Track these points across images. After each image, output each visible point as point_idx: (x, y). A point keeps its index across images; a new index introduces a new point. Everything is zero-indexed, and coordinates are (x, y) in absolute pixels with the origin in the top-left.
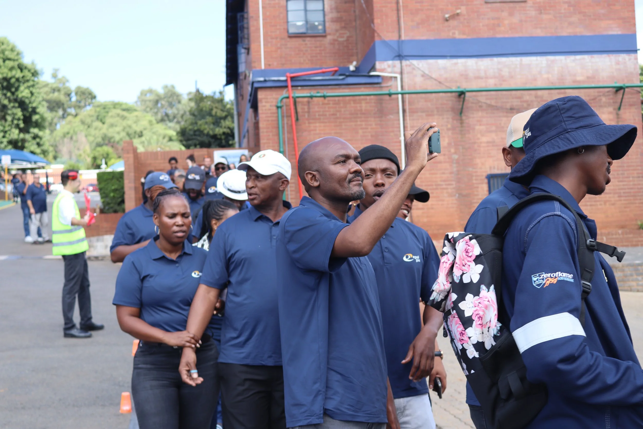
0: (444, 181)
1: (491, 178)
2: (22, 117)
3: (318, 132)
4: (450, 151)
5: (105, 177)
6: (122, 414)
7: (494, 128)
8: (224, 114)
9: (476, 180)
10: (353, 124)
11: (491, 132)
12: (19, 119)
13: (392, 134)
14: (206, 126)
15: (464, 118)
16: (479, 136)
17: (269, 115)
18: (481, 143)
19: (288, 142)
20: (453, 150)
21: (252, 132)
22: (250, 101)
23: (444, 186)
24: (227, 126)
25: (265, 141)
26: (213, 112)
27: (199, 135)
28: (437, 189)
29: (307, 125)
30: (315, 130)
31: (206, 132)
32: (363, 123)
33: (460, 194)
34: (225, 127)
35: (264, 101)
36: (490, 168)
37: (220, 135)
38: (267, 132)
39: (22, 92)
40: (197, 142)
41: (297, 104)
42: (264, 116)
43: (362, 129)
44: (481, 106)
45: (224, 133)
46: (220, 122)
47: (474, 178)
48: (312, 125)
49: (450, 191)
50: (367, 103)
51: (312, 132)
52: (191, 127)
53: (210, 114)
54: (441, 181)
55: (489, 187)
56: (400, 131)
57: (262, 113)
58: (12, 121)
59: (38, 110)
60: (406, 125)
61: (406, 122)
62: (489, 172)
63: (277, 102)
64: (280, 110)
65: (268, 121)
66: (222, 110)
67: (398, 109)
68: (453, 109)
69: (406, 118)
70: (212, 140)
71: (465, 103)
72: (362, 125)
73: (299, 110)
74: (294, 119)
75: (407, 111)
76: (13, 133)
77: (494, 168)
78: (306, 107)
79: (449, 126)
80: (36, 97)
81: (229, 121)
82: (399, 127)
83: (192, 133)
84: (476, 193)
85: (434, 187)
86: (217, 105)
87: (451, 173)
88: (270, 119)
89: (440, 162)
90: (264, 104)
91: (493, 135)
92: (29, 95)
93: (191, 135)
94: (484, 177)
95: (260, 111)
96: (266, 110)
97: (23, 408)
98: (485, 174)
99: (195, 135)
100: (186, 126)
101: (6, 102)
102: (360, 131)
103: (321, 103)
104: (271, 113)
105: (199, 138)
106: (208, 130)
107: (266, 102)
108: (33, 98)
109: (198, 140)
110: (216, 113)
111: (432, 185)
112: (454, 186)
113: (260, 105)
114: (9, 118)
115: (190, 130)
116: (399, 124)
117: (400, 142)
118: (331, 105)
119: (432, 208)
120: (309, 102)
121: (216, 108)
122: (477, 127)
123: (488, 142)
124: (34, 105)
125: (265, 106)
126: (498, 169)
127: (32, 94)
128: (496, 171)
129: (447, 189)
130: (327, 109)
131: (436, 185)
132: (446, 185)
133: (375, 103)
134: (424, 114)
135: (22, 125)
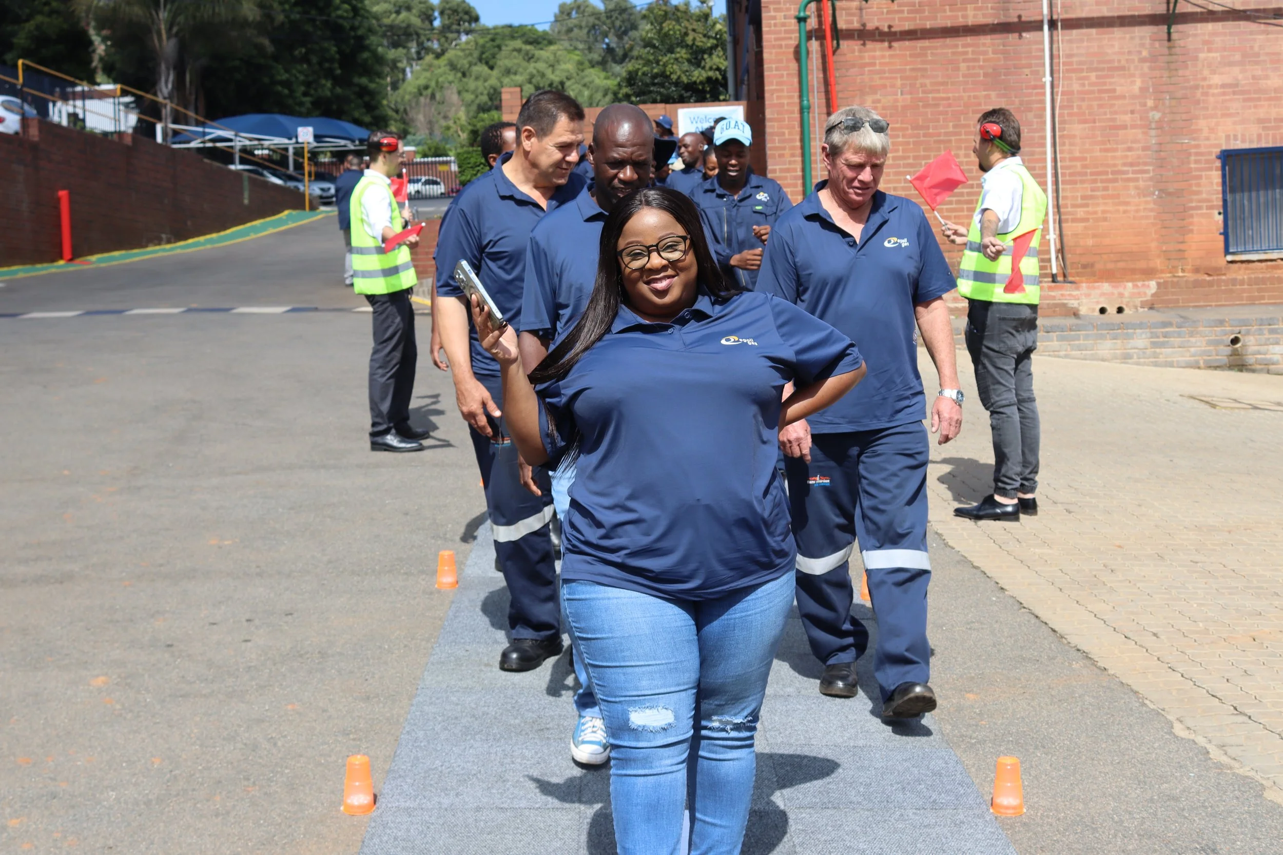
0: (1131, 165)
1: (1229, 158)
2: (337, 56)
3: (878, 67)
4: (1145, 105)
5: (473, 160)
6: (439, 592)
7: (1237, 57)
8: (711, 42)
9: (1196, 162)
10: (950, 51)
11: (1231, 64)
12: (331, 60)
13: (1027, 71)
14: (675, 67)
15: (1174, 36)
16: (1206, 72)
17: (783, 35)
18: (1210, 87)
19: (818, 88)
20: (1150, 103)
21: (752, 71)
22: (747, 8)
23: (1131, 176)
24: (714, 67)
25: (774, 87)
26: (689, 39)
27: (662, 85)
28: (1115, 180)
29: (857, 54)
30: (874, 64)
31: (674, 77)
32: (970, 49)
33: (1161, 191)
34: (711, 69)
35: (772, 7)
36: (1228, 137)
37: (701, 83)
38: (777, 69)
39: (338, 8)
40: (659, 98)
41: (838, 13)
42: (773, 36)
43: (964, 61)
44: (1211, 13)
45: (709, 79)
46: (703, 59)
47: (1193, 158)
48: (866, 54)
49: (1141, 184)
50: (976, 9)
51: (867, 69)
52: (645, 69)
53: (682, 43)
54: (1125, 164)
55: (1224, 176)
56: (1044, 65)
57: (769, 32)
58: (320, 64)
59: (367, 42)
60: (1055, 52)
61: (1055, 46)
62: (1224, 148)
63: (799, 12)
64: (802, 24)
65: (780, 46)
66: (705, 36)
67: (1042, 22)
68: (1153, 20)
69: (1055, 38)
70: (687, 95)
71: (1178, 5)
72: (966, 53)
73: (842, 25)
74: (830, 43)
75: (1059, 24)
76: (324, 85)
77: (1236, 138)
78: (855, 19)
79: (1145, 53)
80: (363, 17)
81: (718, 56)
82: (1043, 57)
83: (648, 81)
84: (1194, 188)
85: (1110, 176)
86: (695, 25)
87: (1145, 149)
88: (783, 43)
89: (1124, 127)
90: (772, 14)
91: (1236, 70)
92: (351, 14)
93: (647, 85)
94: (1214, 157)
95: (765, 29)
96: (775, 25)
97: (260, 575)
98: (1217, 151)
99: (654, 84)
100: (637, 66)
101: (309, 28)
102: (963, 66)
103: (885, 10)
104: (786, 32)
105: (662, 90)
106: (678, 73)
107: (776, 10)
108: (359, 18)
109: (659, 93)
110: (694, 39)
111: (1106, 173)
112: (1151, 174)
113: (764, 15)
114: (314, 59)
115: (644, 74)
116: (1043, 50)
117: (1043, 86)
118: (906, 15)
119: (1105, 219)
120: (861, 9)
121: (694, 30)
122: (1202, 56)
123: (1223, 86)
124: (360, 32)
125: (774, 18)
126: (1243, 141)
127: (355, 10)
128: (1239, 145)
129: (1137, 180)
130: (897, 22)
131: (1113, 173)
132: (1134, 172)
133: (992, 8)
134: (1093, 31)
135: (338, 72)
